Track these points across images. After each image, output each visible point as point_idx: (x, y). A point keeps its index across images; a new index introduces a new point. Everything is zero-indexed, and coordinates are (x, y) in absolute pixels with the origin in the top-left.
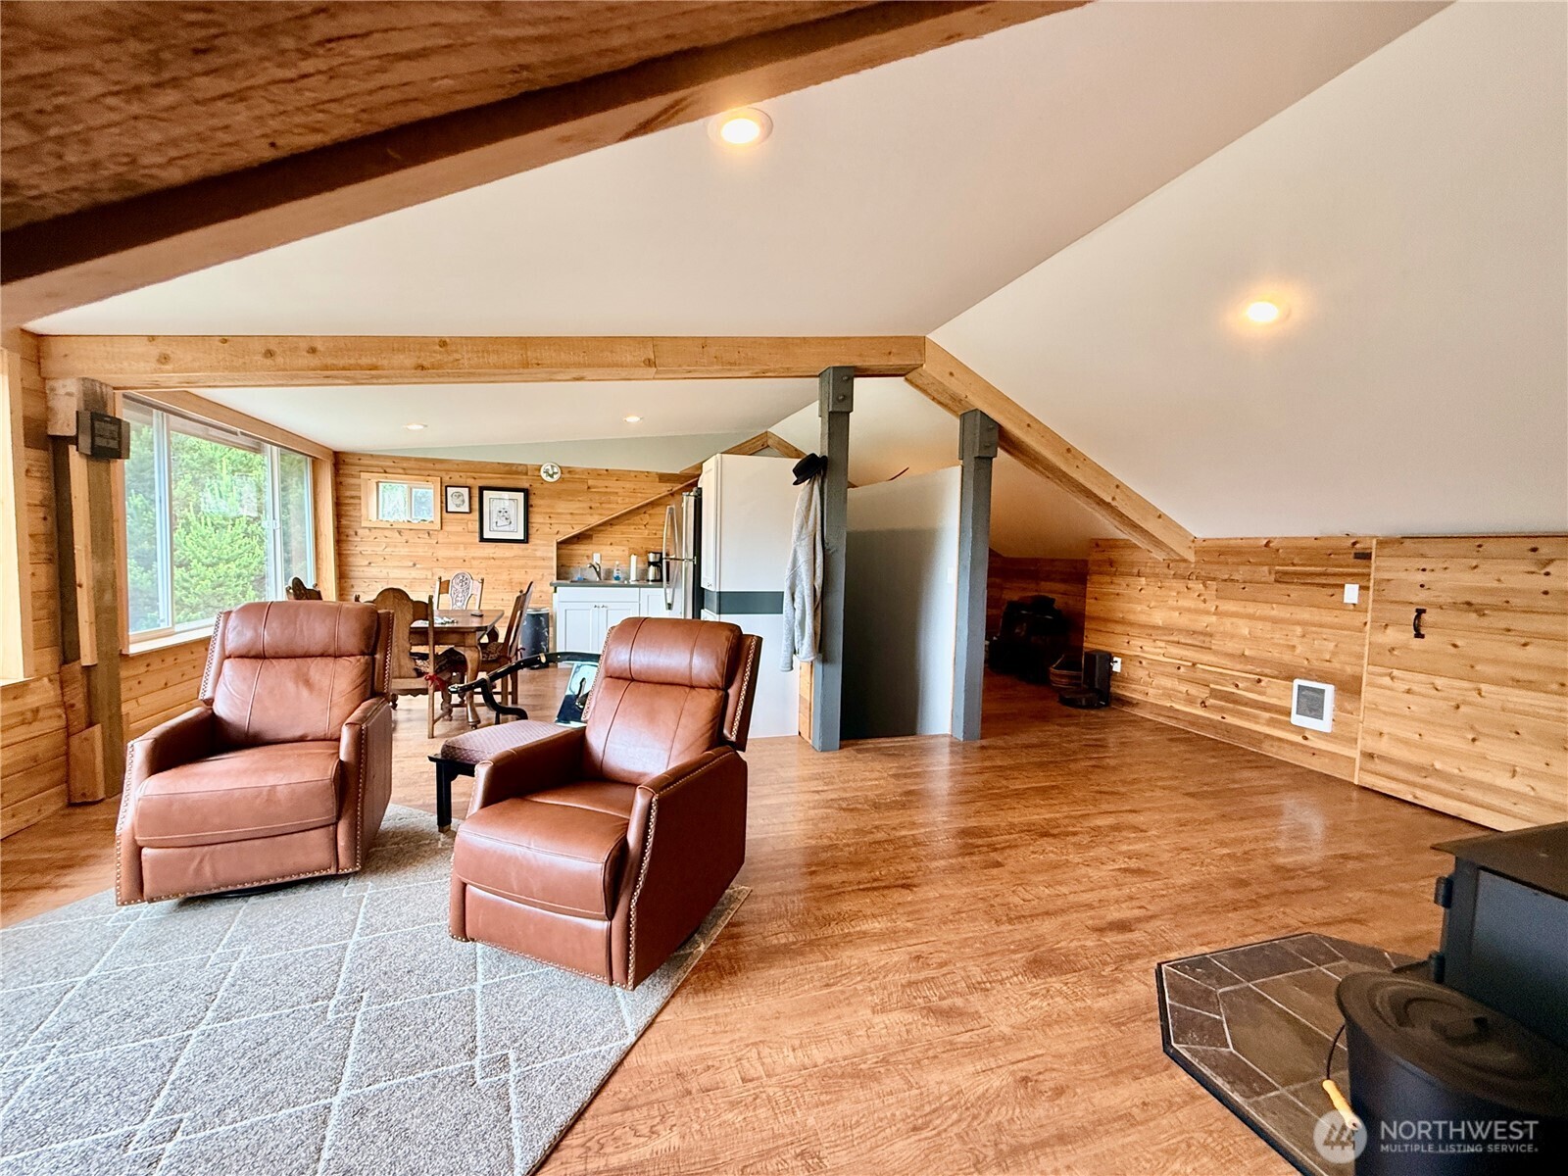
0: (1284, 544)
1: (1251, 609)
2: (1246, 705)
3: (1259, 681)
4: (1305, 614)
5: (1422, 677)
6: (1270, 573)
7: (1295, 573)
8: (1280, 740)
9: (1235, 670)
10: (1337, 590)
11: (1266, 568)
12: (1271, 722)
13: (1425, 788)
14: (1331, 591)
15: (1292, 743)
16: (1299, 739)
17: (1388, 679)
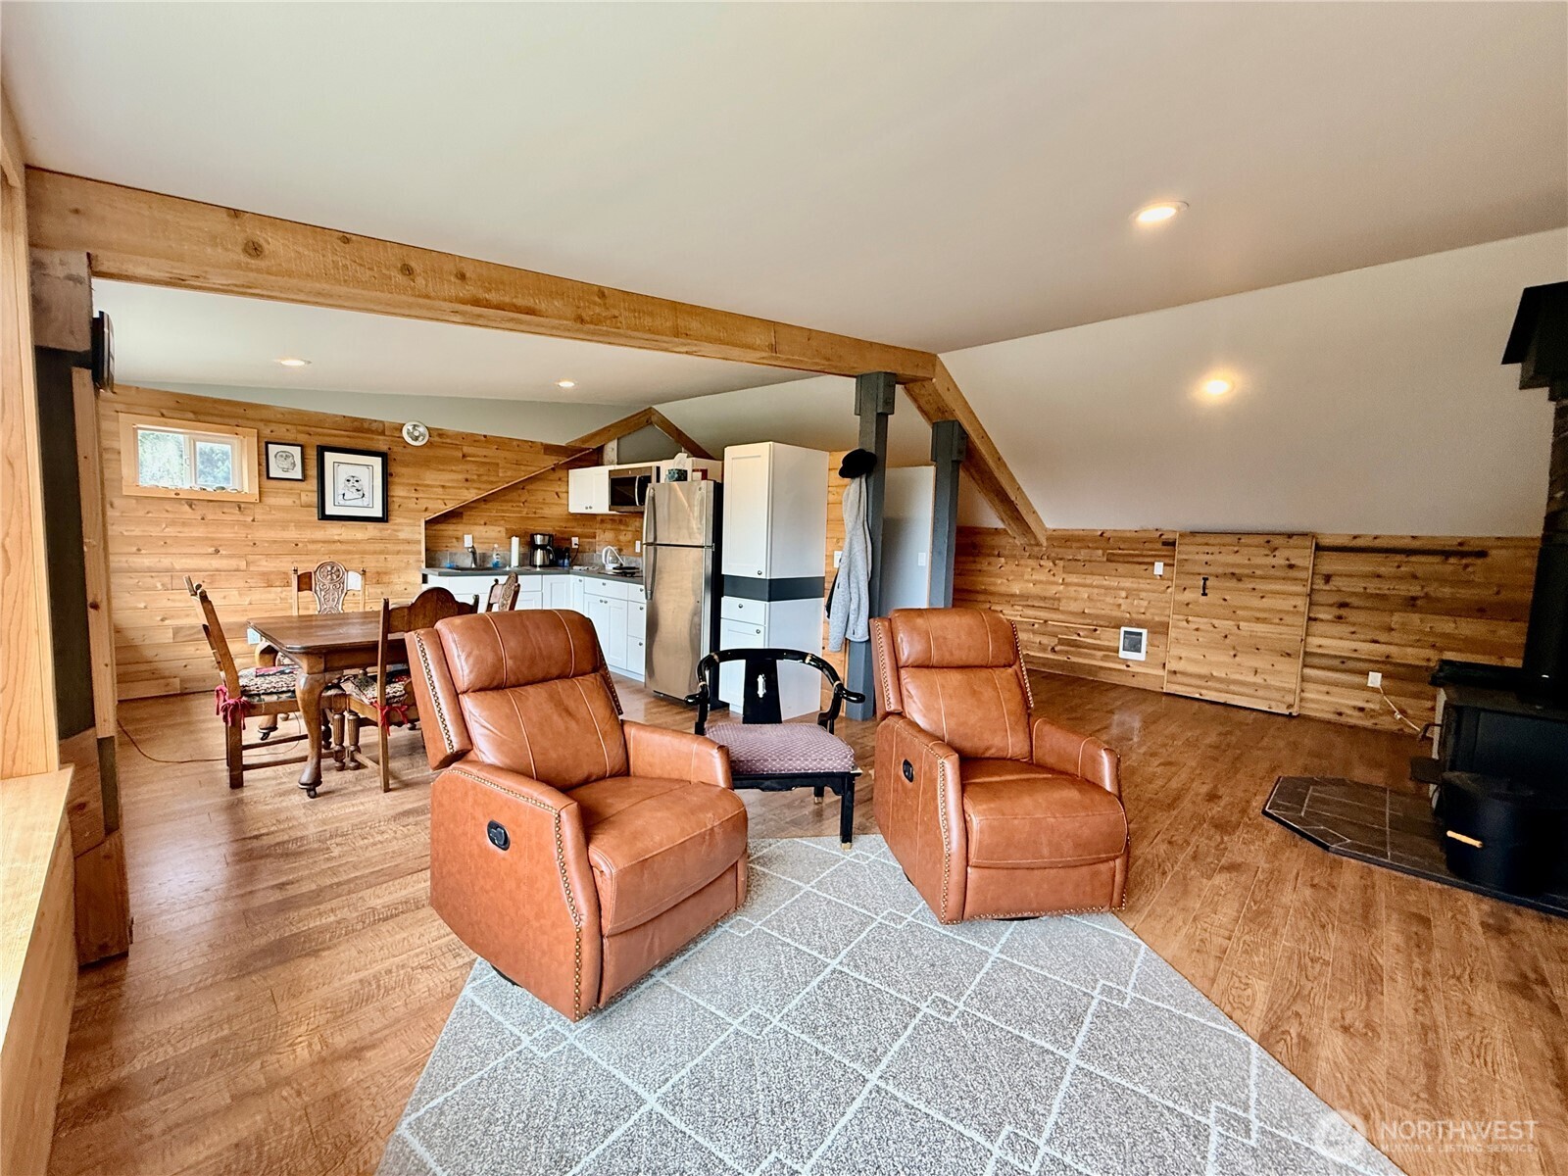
0: (1115, 534)
1: (1089, 580)
2: (1085, 648)
3: (1095, 630)
4: (1127, 583)
5: (1205, 620)
6: (1103, 555)
7: (1120, 555)
8: (1110, 669)
9: (1076, 623)
10: (1150, 568)
11: (1100, 552)
12: (1105, 658)
13: (1207, 688)
14: (1145, 567)
15: (1119, 670)
16: (1124, 667)
17: (1185, 623)
